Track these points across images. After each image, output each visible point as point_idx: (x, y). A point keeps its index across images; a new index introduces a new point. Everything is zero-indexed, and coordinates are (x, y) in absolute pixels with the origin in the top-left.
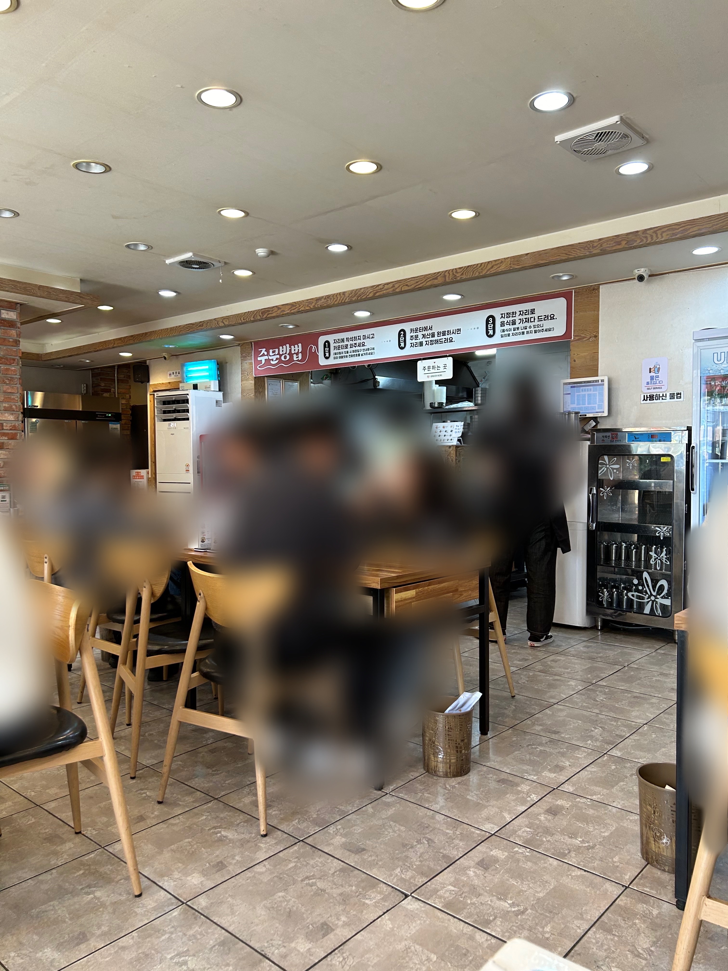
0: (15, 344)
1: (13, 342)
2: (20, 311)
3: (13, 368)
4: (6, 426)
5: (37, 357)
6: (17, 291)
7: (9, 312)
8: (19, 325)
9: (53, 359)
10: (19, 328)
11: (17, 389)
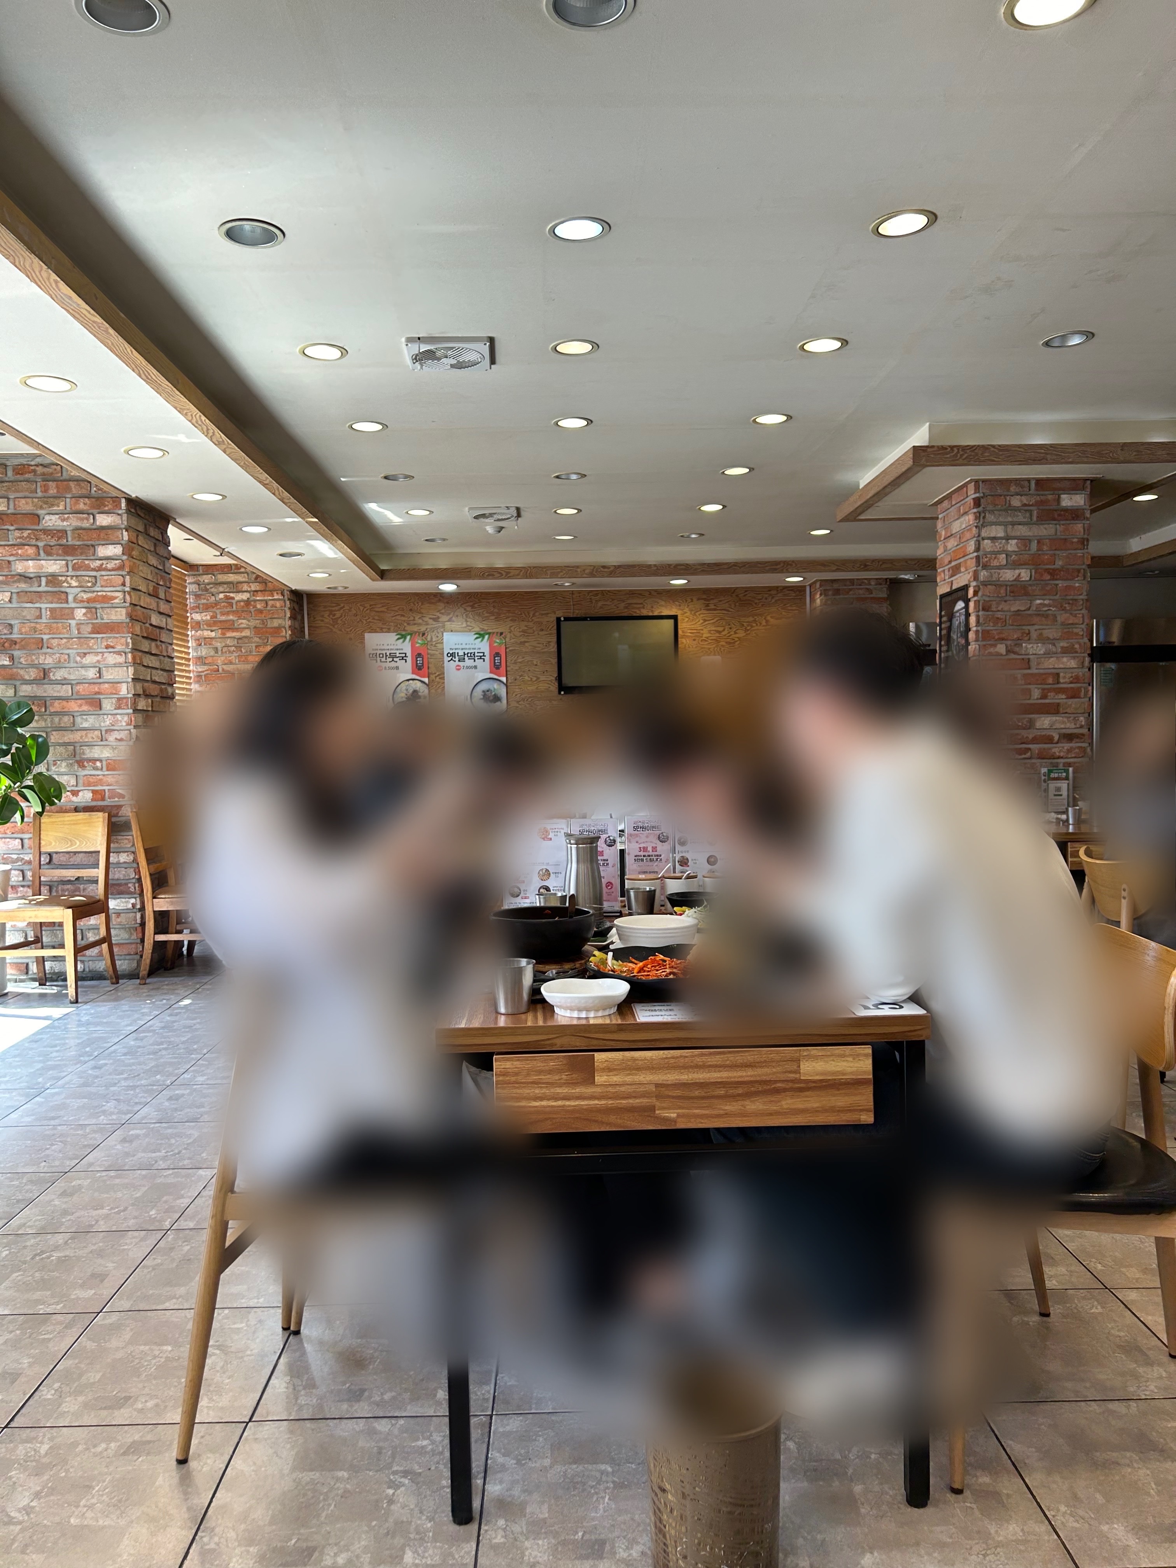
0: (1080, 546)
1: (1078, 541)
2: (1091, 492)
3: (1077, 585)
4: (1064, 678)
5: (1115, 561)
6: (1085, 460)
7: (1073, 497)
8: (1088, 514)
9: (1143, 562)
10: (1088, 519)
11: (1083, 617)
